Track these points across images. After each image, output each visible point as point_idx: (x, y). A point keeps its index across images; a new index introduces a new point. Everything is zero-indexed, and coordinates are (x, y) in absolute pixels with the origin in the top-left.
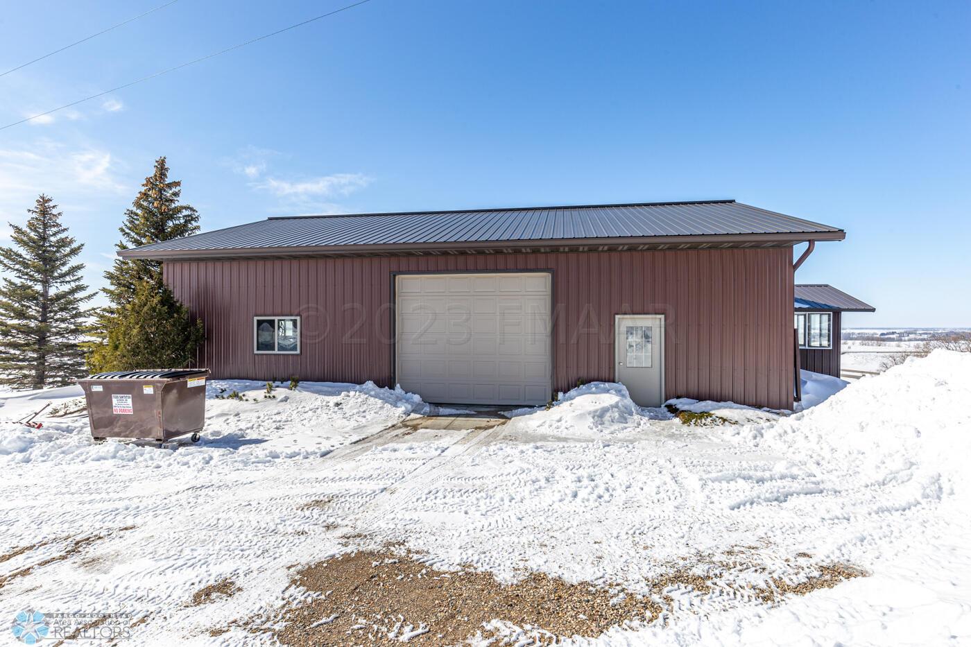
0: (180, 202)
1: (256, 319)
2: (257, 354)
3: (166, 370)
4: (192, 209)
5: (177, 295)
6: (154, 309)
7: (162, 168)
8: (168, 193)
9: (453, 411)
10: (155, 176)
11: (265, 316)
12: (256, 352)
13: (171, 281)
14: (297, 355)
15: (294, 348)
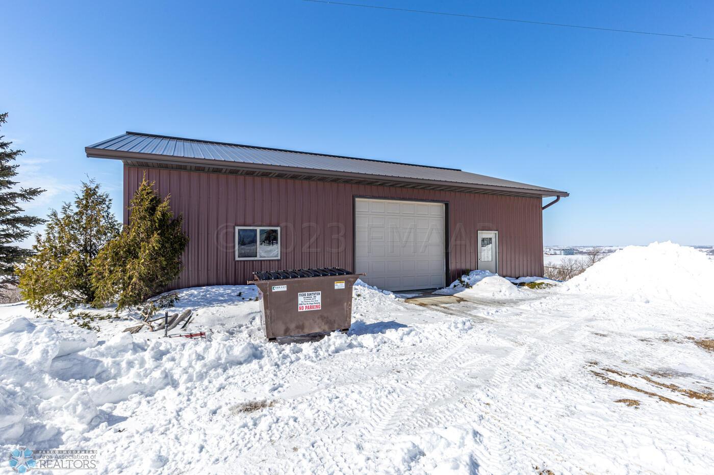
1: (237, 228)
2: (238, 261)
9: (414, 295)
12: (237, 258)
14: (278, 260)
15: (277, 256)
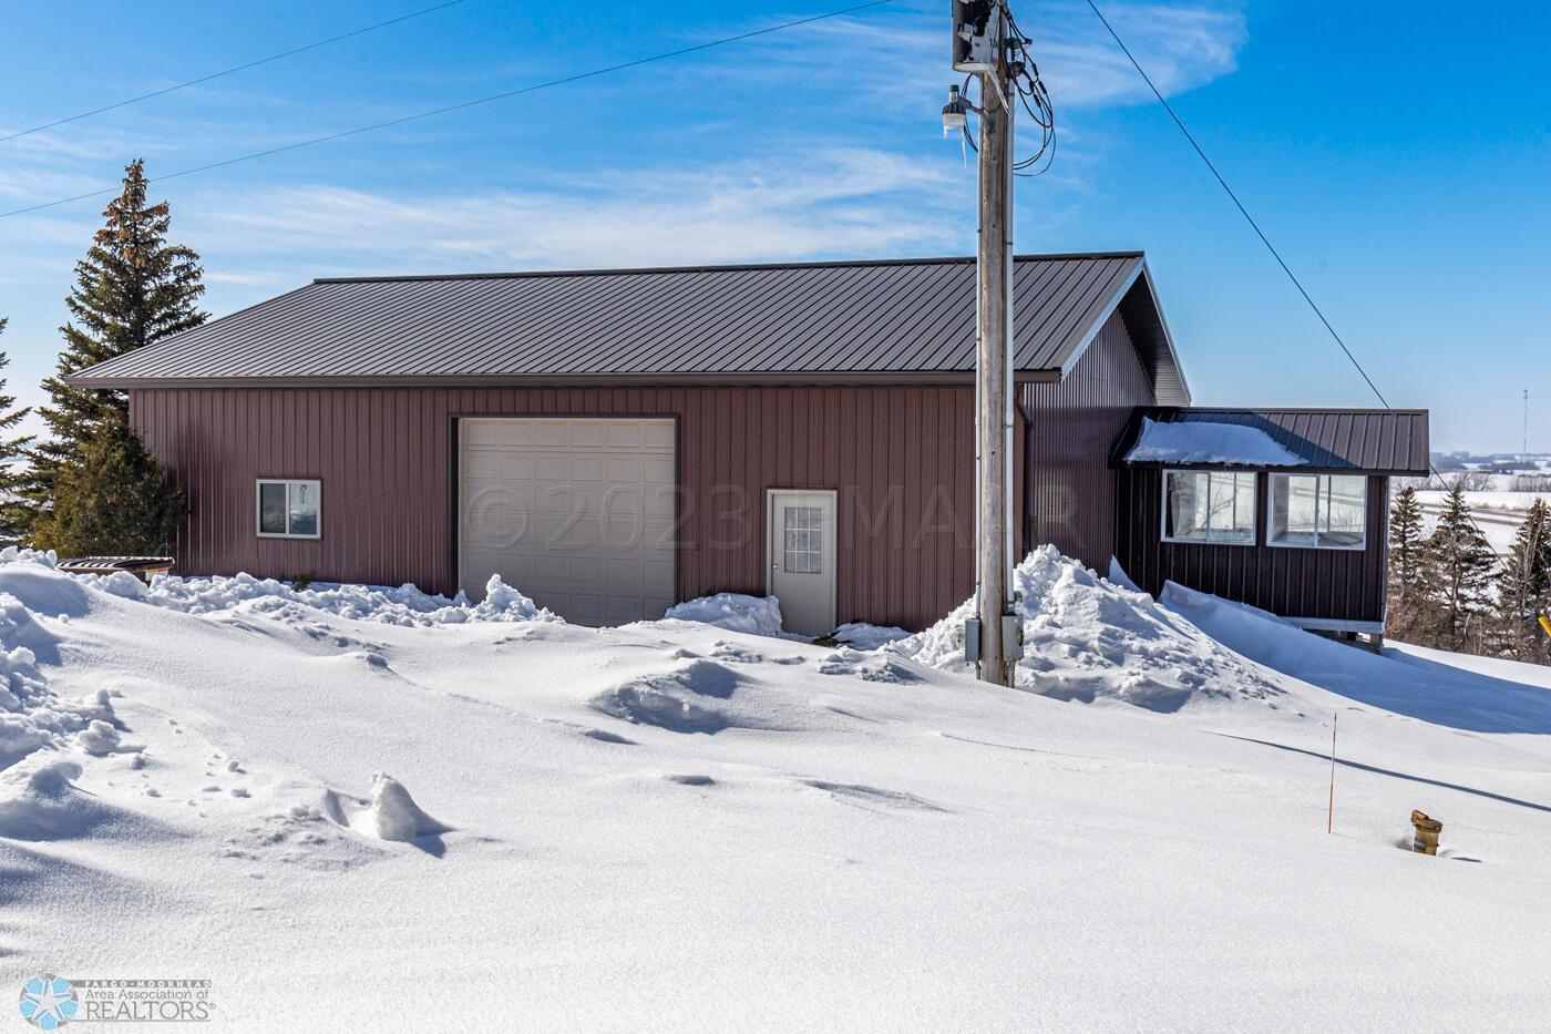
0: (169, 240)
1: (259, 482)
2: (261, 538)
3: (124, 558)
4: (190, 254)
5: (148, 444)
6: (115, 469)
7: (136, 182)
8: (146, 227)
10: (125, 196)
11: (272, 478)
12: (259, 534)
13: (140, 424)
14: (316, 540)
15: (313, 530)
